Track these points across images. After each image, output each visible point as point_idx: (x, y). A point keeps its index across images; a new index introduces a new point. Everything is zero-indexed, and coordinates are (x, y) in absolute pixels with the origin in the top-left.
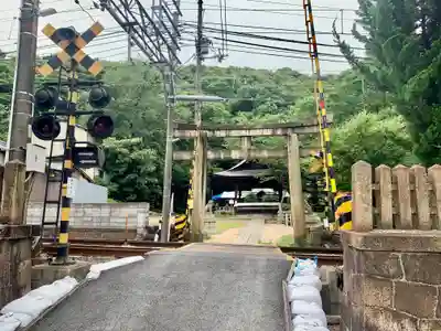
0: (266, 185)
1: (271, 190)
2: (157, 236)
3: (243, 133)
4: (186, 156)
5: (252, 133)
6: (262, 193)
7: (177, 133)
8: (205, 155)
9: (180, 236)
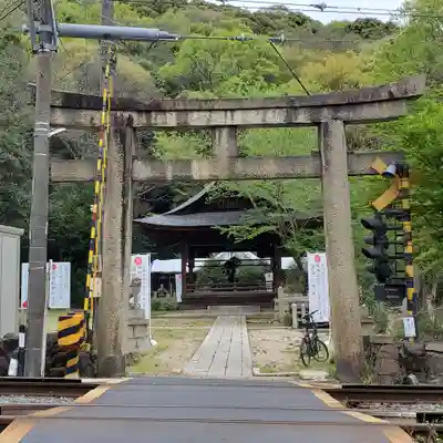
0: (245, 246)
1: (252, 256)
2: (14, 363)
3: (218, 119)
4: (80, 171)
5: (238, 118)
6: (233, 263)
7: (60, 117)
8: (126, 172)
9: (71, 363)
